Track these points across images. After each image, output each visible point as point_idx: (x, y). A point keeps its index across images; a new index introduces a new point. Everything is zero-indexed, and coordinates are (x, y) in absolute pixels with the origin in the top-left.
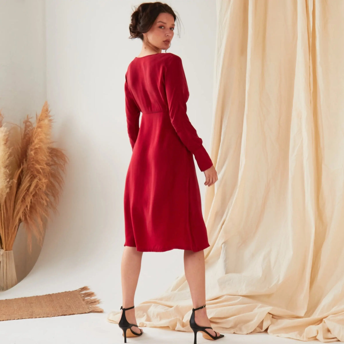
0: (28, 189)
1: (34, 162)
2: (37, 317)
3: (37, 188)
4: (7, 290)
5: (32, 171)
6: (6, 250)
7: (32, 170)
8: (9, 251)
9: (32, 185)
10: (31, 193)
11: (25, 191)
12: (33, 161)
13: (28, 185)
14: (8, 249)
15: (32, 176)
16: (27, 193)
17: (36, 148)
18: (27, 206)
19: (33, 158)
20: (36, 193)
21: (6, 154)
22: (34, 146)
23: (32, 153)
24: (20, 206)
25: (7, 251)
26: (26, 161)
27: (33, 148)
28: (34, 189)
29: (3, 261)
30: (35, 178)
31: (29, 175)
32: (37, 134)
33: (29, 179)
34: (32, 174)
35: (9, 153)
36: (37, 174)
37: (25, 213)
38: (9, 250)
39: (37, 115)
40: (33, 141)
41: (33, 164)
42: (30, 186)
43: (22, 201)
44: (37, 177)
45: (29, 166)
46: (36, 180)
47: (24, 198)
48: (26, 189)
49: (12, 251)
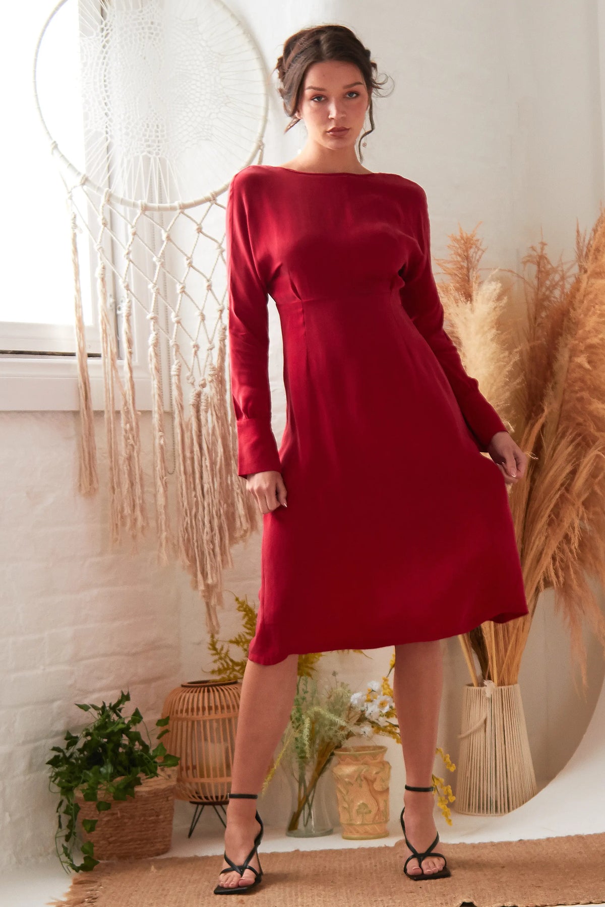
0: (567, 486)
1: (585, 394)
3: (597, 480)
4: (509, 811)
5: (579, 424)
6: (501, 683)
7: (580, 420)
8: (510, 686)
9: (581, 468)
10: (579, 496)
11: (559, 489)
12: (582, 390)
13: (569, 468)
14: (506, 680)
15: (579, 439)
16: (569, 496)
17: (591, 347)
18: (567, 538)
19: (582, 380)
20: (593, 494)
21: (501, 368)
22: (583, 339)
23: (582, 360)
24: (543, 538)
25: (503, 687)
26: (553, 388)
27: (582, 346)
28: (589, 484)
29: (493, 716)
30: (588, 446)
31: (568, 438)
32: (591, 296)
33: (570, 449)
34: (579, 435)
35: (509, 368)
36: (597, 434)
37: (565, 560)
38: (509, 684)
40: (578, 324)
41: (581, 400)
42: (574, 472)
43: (550, 523)
44: (597, 443)
45: (567, 407)
46: (593, 453)
47: (557, 512)
48: (562, 485)
49: (517, 686)
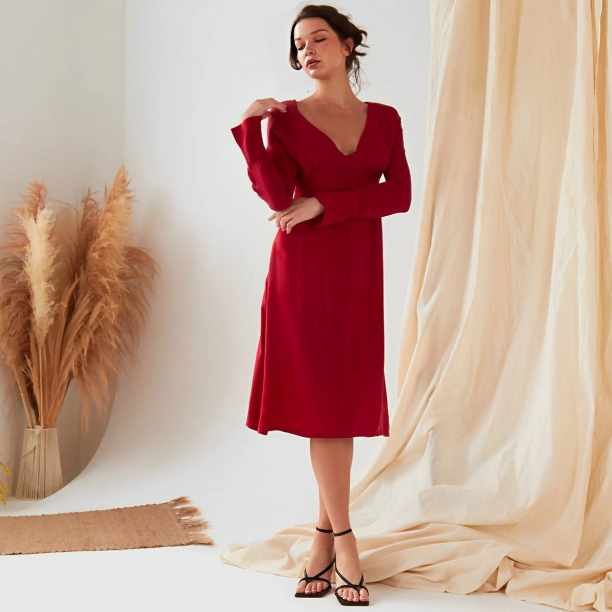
0: (86, 321)
1: (97, 273)
2: (97, 549)
3: (101, 319)
4: (45, 497)
5: (94, 289)
6: (45, 427)
7: (94, 286)
9: (94, 311)
10: (92, 327)
11: (81, 323)
12: (96, 270)
13: (87, 312)
14: (48, 425)
15: (93, 296)
16: (85, 326)
17: (103, 248)
18: (83, 351)
19: (97, 266)
20: (99, 327)
21: (50, 256)
22: (99, 244)
23: (96, 255)
24: (71, 349)
25: (46, 429)
26: (84, 269)
27: (98, 248)
28: (97, 321)
29: (39, 446)
30: (98, 301)
31: (88, 295)
32: (104, 222)
33: (88, 301)
34: (93, 294)
35: (54, 256)
36: (102, 294)
37: (80, 362)
38: (50, 428)
39: (106, 188)
40: (98, 236)
41: (96, 275)
42: (90, 314)
43: (75, 341)
44: (103, 299)
45: (89, 279)
46: (100, 304)
47: (79, 336)
48: (83, 320)
49: (55, 429)
